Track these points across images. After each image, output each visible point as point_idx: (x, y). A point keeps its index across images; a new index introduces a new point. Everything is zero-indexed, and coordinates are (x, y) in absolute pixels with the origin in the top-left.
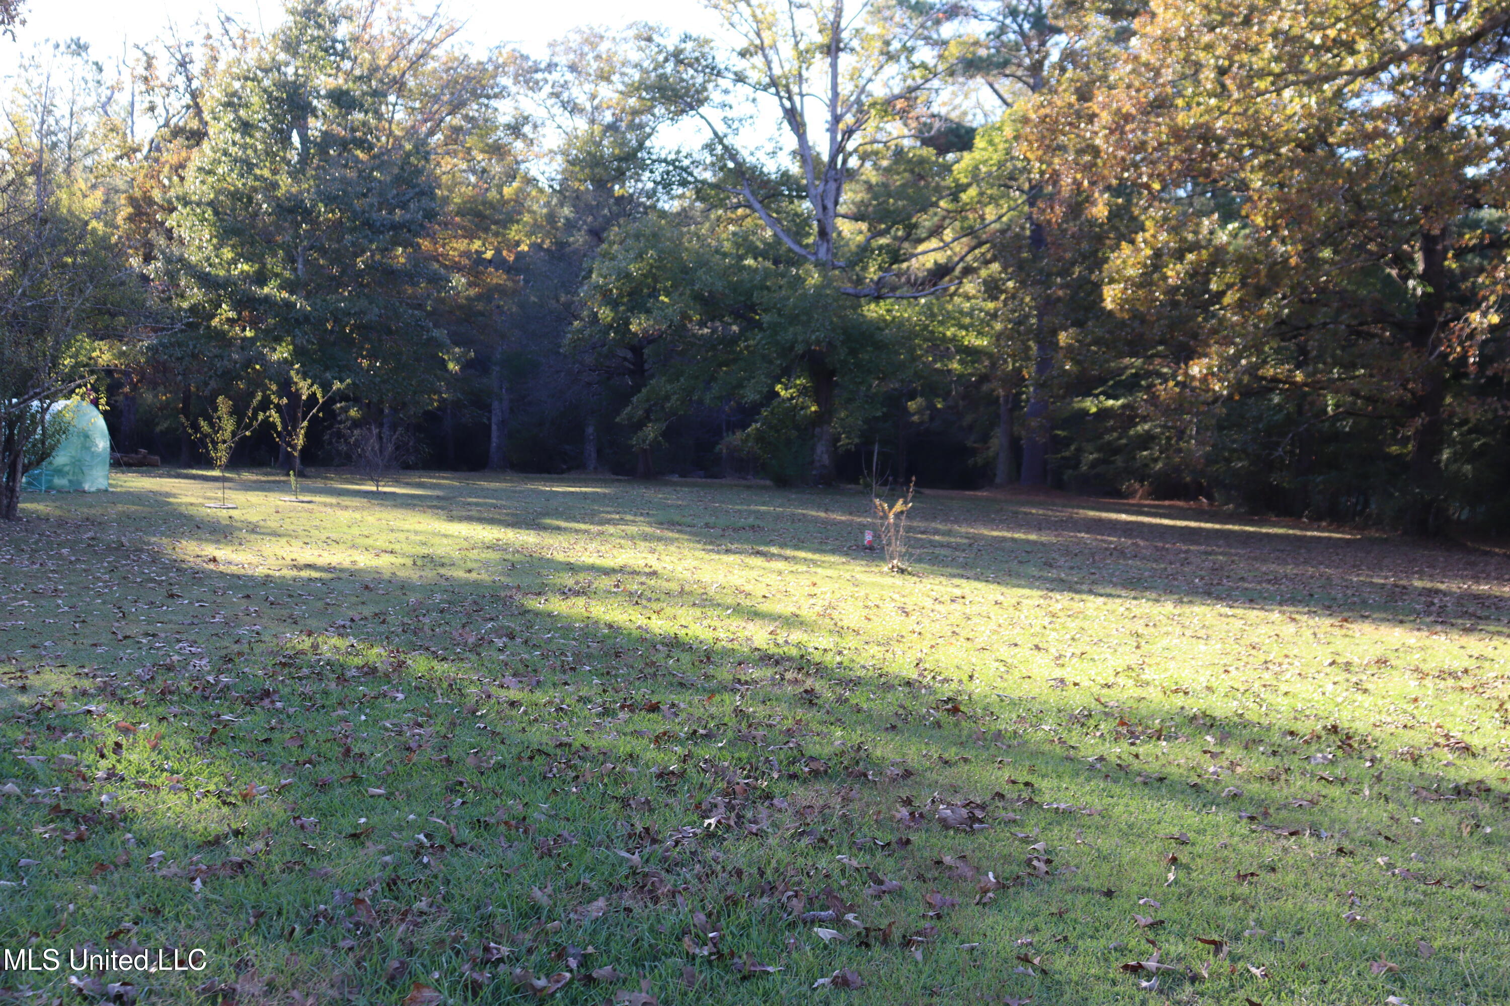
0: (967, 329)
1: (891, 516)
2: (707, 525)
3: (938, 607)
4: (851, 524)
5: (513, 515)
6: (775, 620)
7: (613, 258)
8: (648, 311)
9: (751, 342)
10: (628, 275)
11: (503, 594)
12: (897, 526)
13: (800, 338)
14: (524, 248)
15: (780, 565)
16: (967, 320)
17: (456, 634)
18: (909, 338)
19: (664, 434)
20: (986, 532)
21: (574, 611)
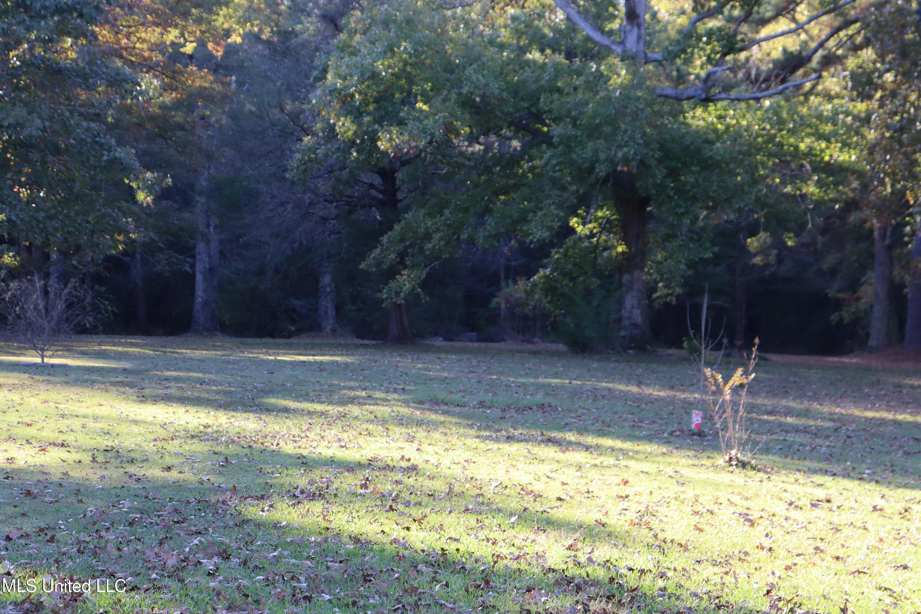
0: (828, 140)
1: (727, 390)
2: (482, 404)
3: (794, 514)
4: (672, 401)
5: (226, 393)
6: (574, 530)
7: (354, 53)
8: (401, 123)
9: (537, 162)
10: (374, 76)
11: (213, 499)
12: (735, 404)
13: (602, 156)
14: (236, 39)
15: (579, 456)
16: (828, 128)
17: (150, 554)
18: (749, 154)
19: (424, 284)
20: (857, 412)
21: (308, 521)
